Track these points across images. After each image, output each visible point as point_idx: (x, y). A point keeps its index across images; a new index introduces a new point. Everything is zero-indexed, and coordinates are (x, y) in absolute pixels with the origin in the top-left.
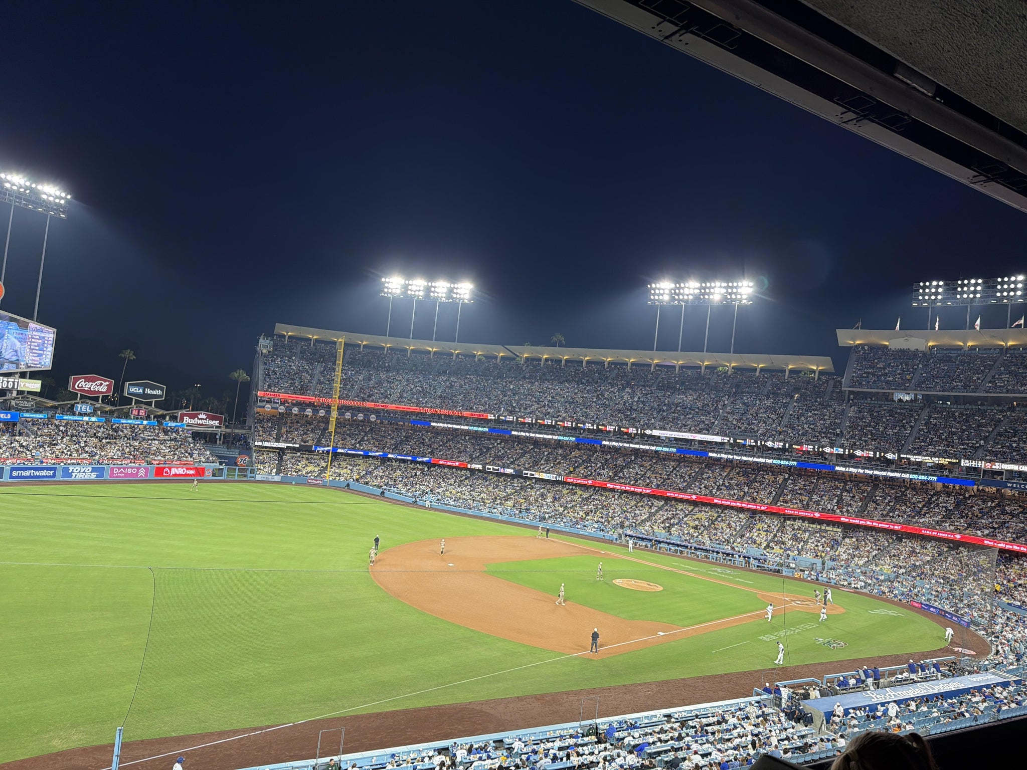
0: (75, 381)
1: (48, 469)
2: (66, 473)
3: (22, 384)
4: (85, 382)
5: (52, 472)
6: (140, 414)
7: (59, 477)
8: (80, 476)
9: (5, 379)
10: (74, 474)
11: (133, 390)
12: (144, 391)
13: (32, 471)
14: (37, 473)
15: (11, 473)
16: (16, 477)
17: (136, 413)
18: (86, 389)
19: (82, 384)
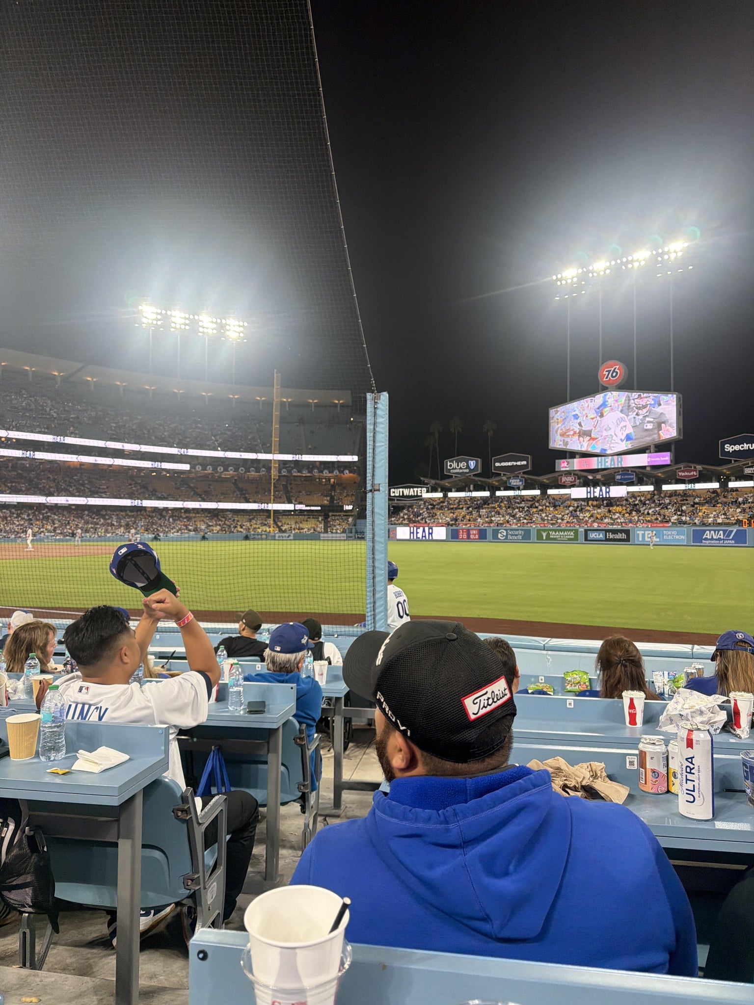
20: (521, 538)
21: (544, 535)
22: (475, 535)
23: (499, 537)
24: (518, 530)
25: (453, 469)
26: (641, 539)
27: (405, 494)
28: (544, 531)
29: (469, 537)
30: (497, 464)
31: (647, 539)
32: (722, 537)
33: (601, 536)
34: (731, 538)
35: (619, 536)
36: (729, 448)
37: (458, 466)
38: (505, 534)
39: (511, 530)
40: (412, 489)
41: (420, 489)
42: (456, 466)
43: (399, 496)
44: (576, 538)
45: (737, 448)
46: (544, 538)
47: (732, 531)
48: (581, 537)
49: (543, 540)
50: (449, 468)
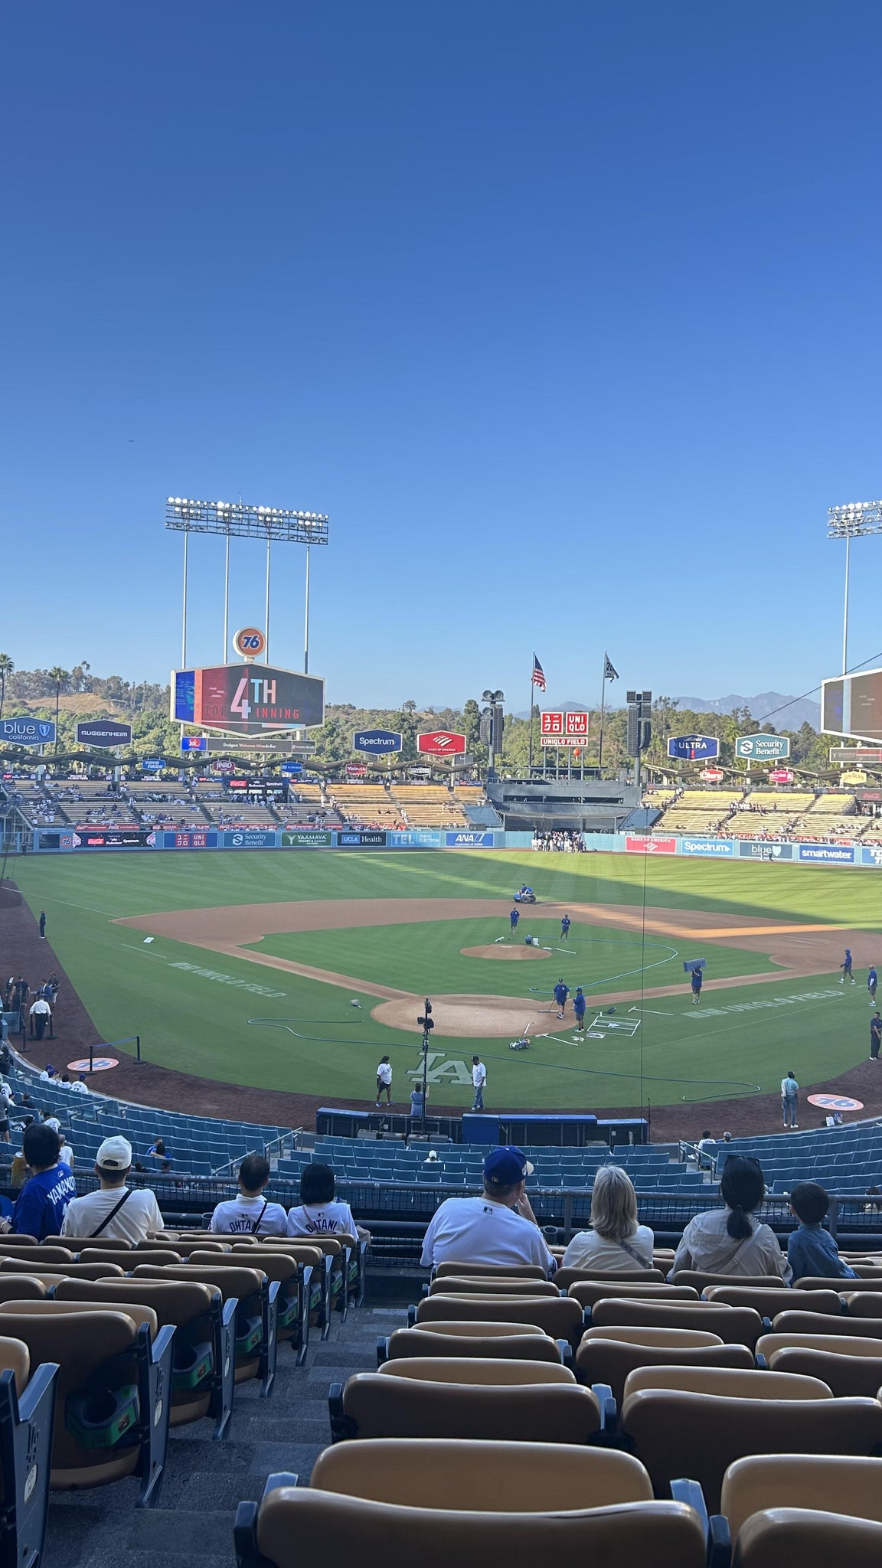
1: (845, 850)
2: (868, 856)
5: (850, 854)
7: (858, 860)
10: (878, 859)
13: (825, 852)
14: (831, 855)
16: (807, 858)
20: (261, 843)
21: (292, 839)
22: (200, 841)
23: (234, 843)
24: (258, 834)
25: (13, 733)
26: (396, 843)
28: (292, 835)
29: (191, 843)
30: (84, 733)
31: (402, 843)
32: (472, 840)
33: (356, 840)
34: (480, 841)
35: (375, 840)
36: (363, 742)
37: (21, 730)
38: (241, 839)
39: (249, 834)
44: (328, 843)
45: (371, 742)
46: (291, 843)
47: (480, 835)
48: (334, 842)
49: (289, 844)
50: (5, 731)
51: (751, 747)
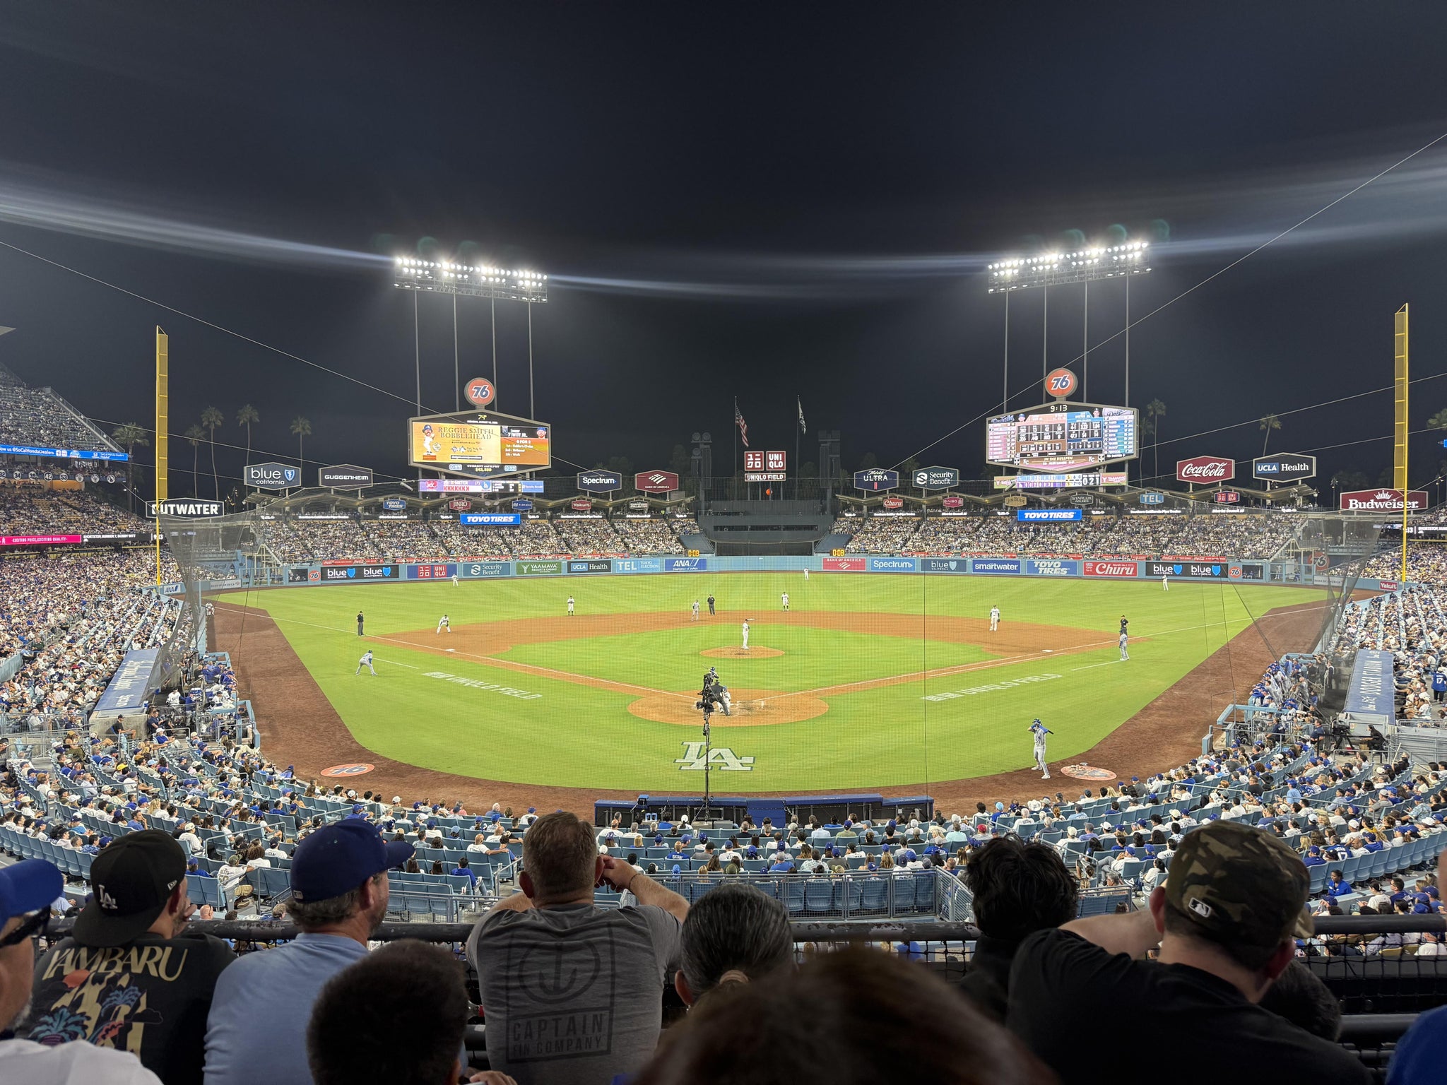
0: (1182, 467)
1: (1012, 563)
2: (1032, 568)
3: (1105, 479)
4: (1193, 467)
5: (1016, 566)
6: (1230, 499)
7: (1024, 571)
8: (1047, 571)
9: (1085, 476)
10: (1041, 570)
11: (1262, 468)
12: (1280, 467)
13: (996, 565)
14: (1000, 567)
15: (974, 567)
16: (979, 570)
17: (1224, 499)
18: (1196, 475)
19: (1190, 470)
21: (525, 568)
25: (260, 479)
26: (620, 569)
27: (180, 513)
28: (525, 564)
29: (432, 574)
30: (327, 477)
32: (688, 565)
33: (584, 567)
34: (695, 565)
35: (601, 567)
36: (587, 481)
37: (268, 475)
39: (487, 565)
40: (192, 506)
41: (205, 506)
42: (258, 475)
43: (169, 515)
44: (559, 570)
45: (594, 481)
46: (524, 572)
47: (696, 560)
48: (564, 570)
50: (253, 477)
51: (926, 478)
